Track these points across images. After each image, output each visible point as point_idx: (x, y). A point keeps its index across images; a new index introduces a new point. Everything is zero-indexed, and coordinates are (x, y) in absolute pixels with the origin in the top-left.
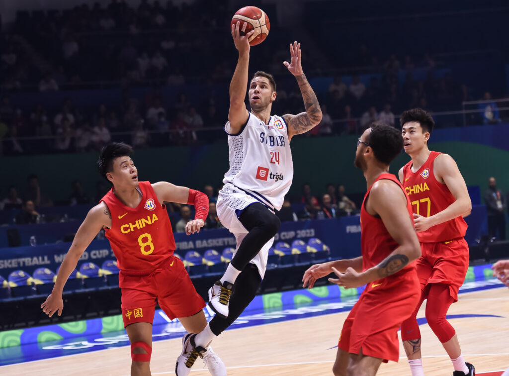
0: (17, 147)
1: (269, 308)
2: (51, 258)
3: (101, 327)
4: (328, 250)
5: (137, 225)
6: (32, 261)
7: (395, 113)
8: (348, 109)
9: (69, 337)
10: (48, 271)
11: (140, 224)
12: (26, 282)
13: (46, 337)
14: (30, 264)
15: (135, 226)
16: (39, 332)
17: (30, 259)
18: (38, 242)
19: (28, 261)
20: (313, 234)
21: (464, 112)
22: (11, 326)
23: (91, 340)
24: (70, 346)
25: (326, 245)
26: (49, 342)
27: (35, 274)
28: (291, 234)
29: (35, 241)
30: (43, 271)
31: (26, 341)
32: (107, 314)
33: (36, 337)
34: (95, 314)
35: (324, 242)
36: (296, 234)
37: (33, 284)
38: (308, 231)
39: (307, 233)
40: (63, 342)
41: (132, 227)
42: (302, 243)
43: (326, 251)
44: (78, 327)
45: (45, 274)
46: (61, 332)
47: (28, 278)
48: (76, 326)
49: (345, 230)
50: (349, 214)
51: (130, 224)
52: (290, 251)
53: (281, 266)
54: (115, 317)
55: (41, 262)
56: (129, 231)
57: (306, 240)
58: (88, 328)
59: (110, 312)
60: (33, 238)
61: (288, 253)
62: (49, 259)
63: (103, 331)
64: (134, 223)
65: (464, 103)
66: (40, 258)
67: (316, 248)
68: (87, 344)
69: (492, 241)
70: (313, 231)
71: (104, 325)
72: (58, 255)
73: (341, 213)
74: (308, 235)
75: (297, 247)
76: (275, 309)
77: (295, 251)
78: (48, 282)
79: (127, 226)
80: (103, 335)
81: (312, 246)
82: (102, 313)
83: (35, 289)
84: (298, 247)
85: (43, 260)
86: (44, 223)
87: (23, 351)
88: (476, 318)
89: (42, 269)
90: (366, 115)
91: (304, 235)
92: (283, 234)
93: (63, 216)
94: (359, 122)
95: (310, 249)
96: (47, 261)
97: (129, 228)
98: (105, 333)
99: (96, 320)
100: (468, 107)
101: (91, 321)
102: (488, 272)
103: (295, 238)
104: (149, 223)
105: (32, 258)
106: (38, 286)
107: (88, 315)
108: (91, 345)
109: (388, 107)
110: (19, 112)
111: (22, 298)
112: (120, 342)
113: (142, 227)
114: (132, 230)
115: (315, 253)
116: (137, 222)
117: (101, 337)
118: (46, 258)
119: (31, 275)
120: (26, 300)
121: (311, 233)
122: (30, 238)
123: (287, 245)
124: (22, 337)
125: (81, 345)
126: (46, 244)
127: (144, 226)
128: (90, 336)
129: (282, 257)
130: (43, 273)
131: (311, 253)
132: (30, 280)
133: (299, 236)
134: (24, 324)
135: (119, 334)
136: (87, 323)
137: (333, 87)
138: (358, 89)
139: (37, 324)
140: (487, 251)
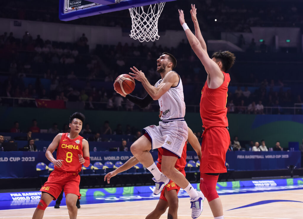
0: (91, 106)
2: (103, 158)
3: (123, 191)
4: (228, 165)
5: (68, 147)
6: (94, 158)
7: (264, 106)
8: (243, 102)
9: (108, 195)
10: (101, 164)
11: (70, 147)
12: (90, 168)
13: (98, 193)
14: (93, 160)
15: (68, 146)
16: (95, 191)
17: (93, 157)
18: (98, 150)
19: (92, 158)
21: (295, 108)
22: (82, 187)
23: (118, 197)
24: (108, 199)
25: (228, 163)
26: (99, 196)
27: (95, 164)
29: (96, 149)
30: (99, 163)
31: (88, 195)
32: (126, 186)
33: (93, 193)
34: (120, 185)
37: (93, 169)
40: (105, 197)
41: (66, 146)
44: (112, 190)
45: (99, 165)
46: (105, 192)
47: (91, 166)
48: (111, 190)
49: (237, 157)
50: (239, 150)
51: (66, 145)
54: (130, 188)
55: (98, 159)
56: (64, 147)
58: (117, 191)
59: (127, 185)
60: (95, 148)
62: (101, 158)
63: (124, 193)
64: (68, 145)
65: (295, 104)
66: (98, 158)
68: (116, 199)
69: (294, 168)
71: (124, 191)
72: (106, 157)
73: (235, 149)
78: (100, 168)
79: (64, 145)
80: (123, 195)
82: (123, 185)
83: (94, 171)
85: (99, 158)
86: (101, 141)
87: (87, 199)
88: (293, 202)
89: (98, 162)
90: (251, 105)
93: (109, 139)
94: (247, 108)
96: (100, 159)
97: (65, 146)
98: (124, 194)
99: (121, 188)
100: (297, 106)
101: (118, 188)
102: (299, 182)
104: (74, 148)
105: (94, 157)
106: (96, 170)
107: (117, 185)
108: (118, 199)
109: (261, 102)
110: (94, 89)
111: (88, 175)
112: (131, 199)
113: (70, 148)
114: (66, 148)
116: (69, 145)
117: (122, 196)
118: (100, 158)
119: (93, 165)
120: (90, 176)
122: (93, 148)
124: (87, 193)
125: (113, 199)
126: (101, 151)
127: (71, 148)
128: (118, 195)
130: (98, 164)
132: (92, 167)
134: (88, 187)
135: (130, 196)
136: (117, 189)
137: (237, 91)
138: (247, 93)
139: (93, 187)
140: (292, 172)
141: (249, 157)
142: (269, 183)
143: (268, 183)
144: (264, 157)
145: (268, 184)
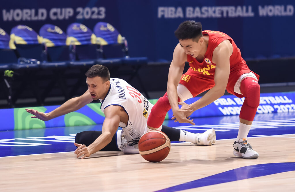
1: (24, 129)
4: (126, 43)
20: (103, 16)
25: (123, 35)
28: (68, 12)
35: (119, 30)
36: (76, 13)
38: (95, 9)
39: (93, 13)
42: (84, 28)
43: (123, 45)
49: (156, 12)
52: (65, 40)
53: (45, 64)
57: (91, 24)
61: (60, 44)
67: (106, 39)
70: (103, 9)
74: (95, 16)
75: (74, 34)
76: (32, 132)
77: (71, 41)
81: (100, 34)
84: (77, 34)
91: (87, 17)
92: (53, 10)
95: (95, 39)
103: (73, 20)
115: (104, 47)
121: (99, 13)
123: (58, 30)
129: (49, 48)
131: (98, 46)
133: (79, 17)
141: (202, 13)
142: (272, 105)
143: (267, 104)
144: (255, 11)
145: (270, 109)
